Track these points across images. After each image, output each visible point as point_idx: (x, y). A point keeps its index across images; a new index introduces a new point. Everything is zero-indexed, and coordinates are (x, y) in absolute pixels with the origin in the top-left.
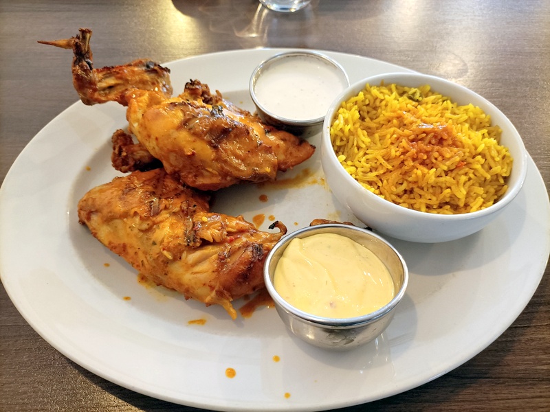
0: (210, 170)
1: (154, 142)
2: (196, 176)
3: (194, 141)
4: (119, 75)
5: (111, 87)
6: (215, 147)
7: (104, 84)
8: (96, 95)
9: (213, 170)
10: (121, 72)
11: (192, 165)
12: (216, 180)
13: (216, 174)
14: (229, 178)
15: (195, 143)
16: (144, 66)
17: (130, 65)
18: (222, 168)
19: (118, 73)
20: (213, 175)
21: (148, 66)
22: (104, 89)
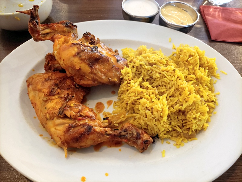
0: (88, 78)
1: (63, 62)
2: (80, 80)
3: (81, 63)
4: (52, 28)
5: (48, 33)
6: (91, 67)
7: (44, 32)
8: (40, 37)
9: (89, 77)
10: (53, 26)
11: (79, 74)
12: (90, 82)
13: (90, 80)
14: (96, 82)
15: (81, 64)
16: (65, 24)
17: (58, 23)
18: (94, 77)
19: (52, 27)
20: (89, 80)
21: (67, 24)
22: (44, 34)
